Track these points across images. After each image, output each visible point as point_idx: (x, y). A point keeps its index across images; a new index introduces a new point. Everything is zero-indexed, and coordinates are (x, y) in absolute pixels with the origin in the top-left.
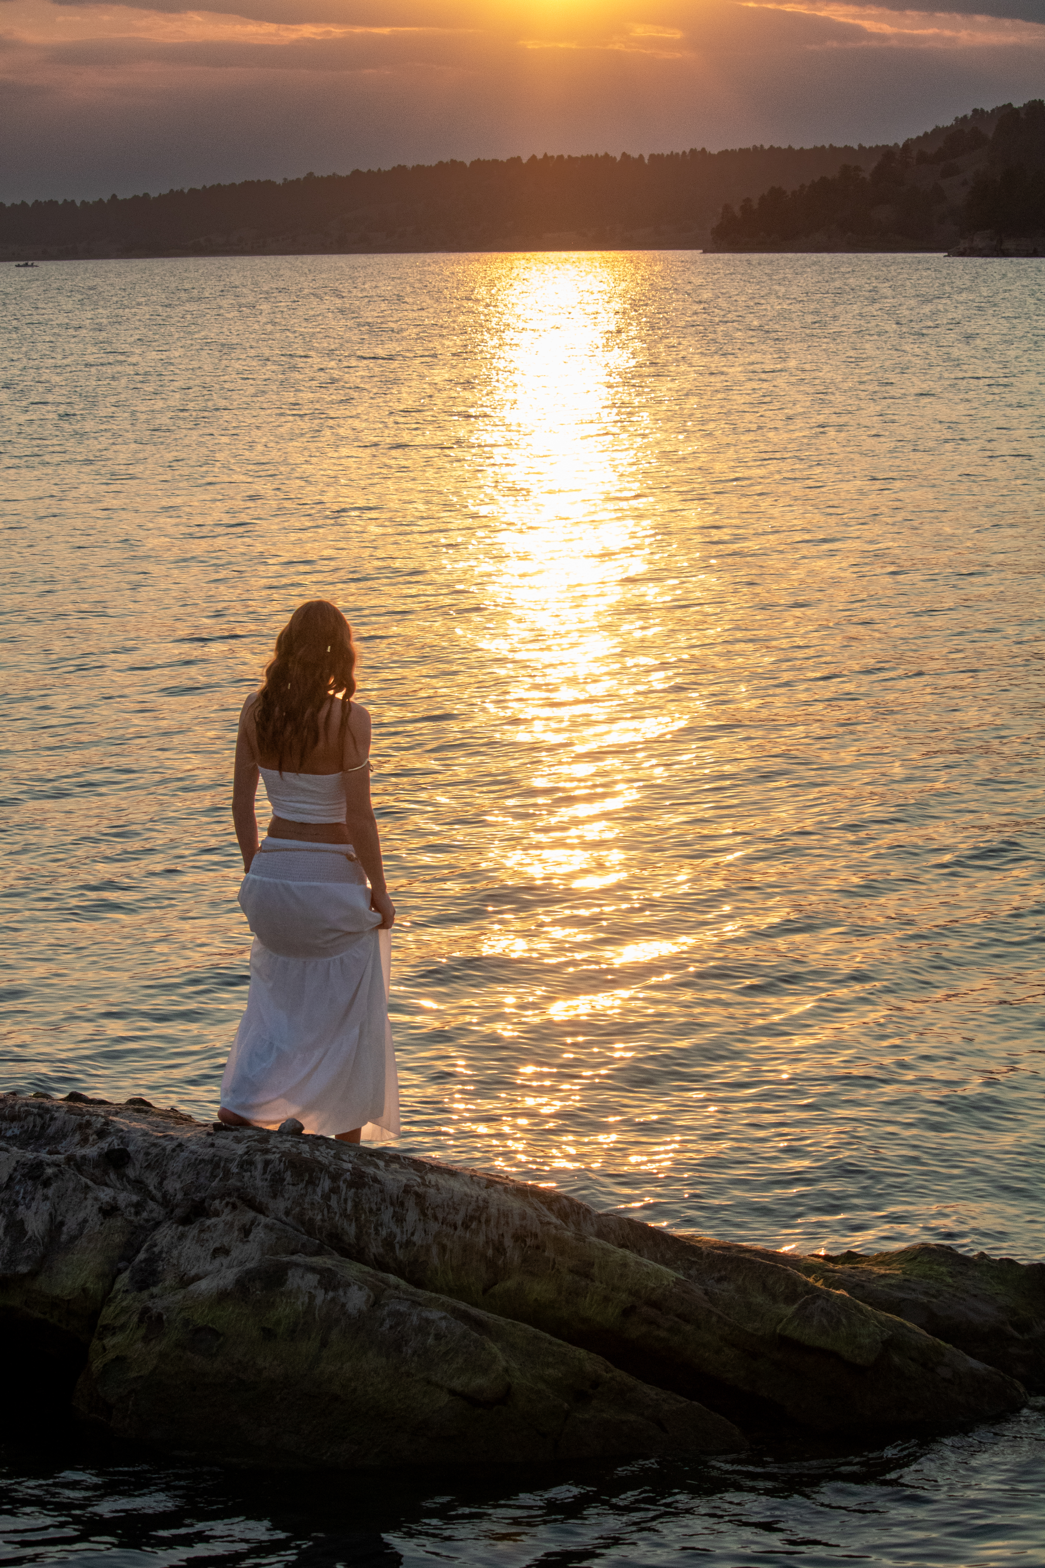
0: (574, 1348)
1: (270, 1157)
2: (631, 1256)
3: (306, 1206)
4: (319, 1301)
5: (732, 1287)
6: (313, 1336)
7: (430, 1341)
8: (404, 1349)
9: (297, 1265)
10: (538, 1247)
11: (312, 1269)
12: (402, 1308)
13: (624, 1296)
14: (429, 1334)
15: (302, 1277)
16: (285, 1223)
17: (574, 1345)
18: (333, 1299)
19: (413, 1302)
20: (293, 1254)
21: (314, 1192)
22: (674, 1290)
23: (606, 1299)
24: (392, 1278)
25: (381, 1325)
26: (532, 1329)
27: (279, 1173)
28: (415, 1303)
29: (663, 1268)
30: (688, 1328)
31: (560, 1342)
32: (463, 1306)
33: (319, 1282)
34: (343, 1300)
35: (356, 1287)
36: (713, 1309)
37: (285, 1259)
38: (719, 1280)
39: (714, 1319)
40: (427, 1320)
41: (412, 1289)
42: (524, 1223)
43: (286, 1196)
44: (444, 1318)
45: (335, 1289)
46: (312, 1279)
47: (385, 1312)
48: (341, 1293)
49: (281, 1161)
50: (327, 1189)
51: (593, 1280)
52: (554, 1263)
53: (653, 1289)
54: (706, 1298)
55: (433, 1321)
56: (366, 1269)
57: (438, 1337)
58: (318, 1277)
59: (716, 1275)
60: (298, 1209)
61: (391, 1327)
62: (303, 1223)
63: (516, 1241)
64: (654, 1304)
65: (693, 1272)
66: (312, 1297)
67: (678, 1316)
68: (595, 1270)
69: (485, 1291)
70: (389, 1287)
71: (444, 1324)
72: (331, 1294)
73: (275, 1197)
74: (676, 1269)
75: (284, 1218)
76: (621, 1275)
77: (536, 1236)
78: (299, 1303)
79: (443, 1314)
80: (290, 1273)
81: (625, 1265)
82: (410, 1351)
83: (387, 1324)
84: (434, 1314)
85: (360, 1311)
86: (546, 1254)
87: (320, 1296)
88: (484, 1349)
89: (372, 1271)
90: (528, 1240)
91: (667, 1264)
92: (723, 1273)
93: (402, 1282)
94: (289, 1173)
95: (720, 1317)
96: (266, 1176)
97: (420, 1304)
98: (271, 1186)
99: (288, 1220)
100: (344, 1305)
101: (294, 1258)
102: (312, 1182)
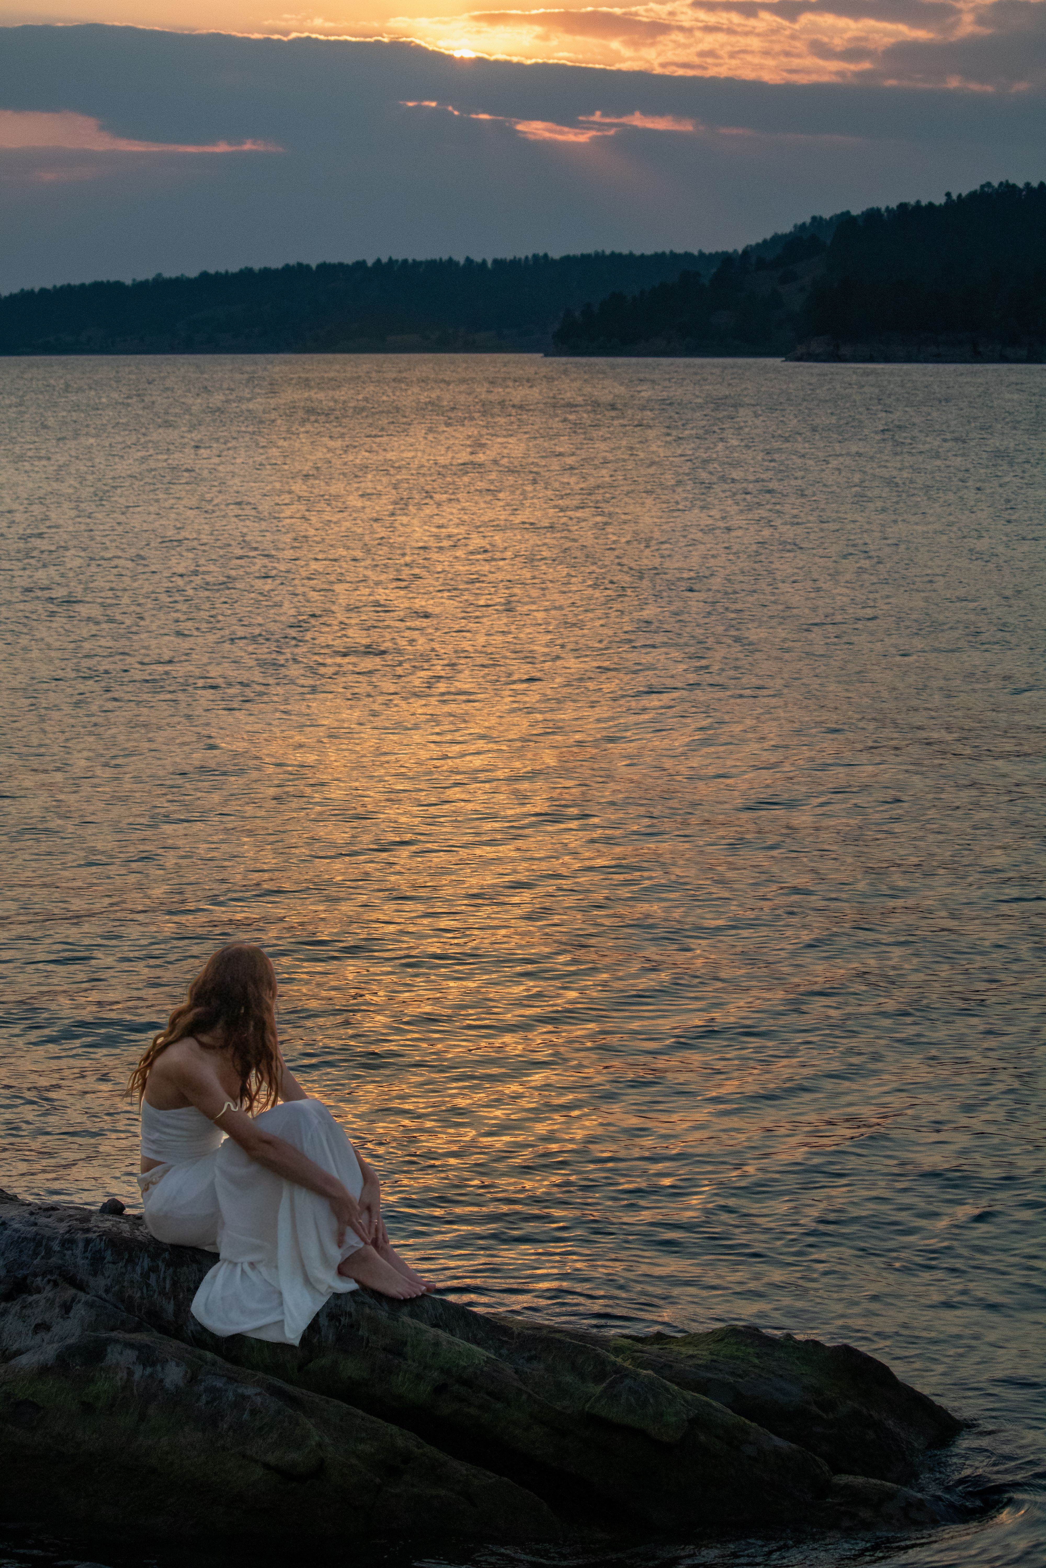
0: (387, 1424)
1: (91, 1235)
2: (443, 1335)
3: (126, 1284)
4: (137, 1375)
5: (542, 1366)
6: (131, 1410)
7: (246, 1416)
8: (220, 1424)
9: (117, 1341)
10: (352, 1326)
11: (130, 1345)
12: (219, 1384)
13: (436, 1374)
14: (245, 1410)
15: (121, 1353)
16: (106, 1301)
17: (387, 1421)
18: (151, 1376)
19: (229, 1378)
20: (112, 1330)
21: (134, 1270)
22: (485, 1369)
23: (419, 1377)
24: (209, 1355)
25: (198, 1400)
26: (345, 1405)
27: (99, 1251)
28: (231, 1380)
29: (474, 1347)
30: (499, 1406)
31: (374, 1418)
32: (278, 1383)
33: (138, 1358)
34: (160, 1375)
35: (173, 1363)
36: (523, 1387)
37: (105, 1335)
38: (530, 1359)
39: (524, 1397)
40: (244, 1397)
41: (228, 1366)
42: (339, 1302)
43: (107, 1274)
44: (260, 1394)
45: (153, 1364)
46: (131, 1355)
47: (202, 1388)
48: (159, 1368)
49: (101, 1240)
50: (146, 1268)
51: (405, 1359)
52: (368, 1342)
53: (465, 1367)
54: (516, 1376)
55: (249, 1397)
56: (184, 1345)
57: (254, 1412)
58: (137, 1353)
59: (526, 1355)
60: (117, 1287)
61: (207, 1403)
62: (123, 1301)
63: (331, 1320)
64: (466, 1383)
65: (504, 1352)
66: (130, 1373)
67: (488, 1394)
68: (408, 1349)
69: (300, 1368)
70: (206, 1363)
71: (259, 1399)
72: (149, 1370)
73: (95, 1275)
74: (487, 1349)
75: (104, 1295)
76: (434, 1354)
77: (350, 1315)
78: (118, 1378)
79: (258, 1390)
80: (109, 1349)
81: (437, 1344)
82: (225, 1426)
83: (204, 1400)
84: (250, 1391)
85: (177, 1386)
86: (360, 1333)
87: (138, 1371)
88: (298, 1425)
89: (190, 1348)
90: (342, 1319)
91: (478, 1344)
92: (534, 1352)
93: (219, 1360)
94: (109, 1252)
95: (530, 1395)
96: (86, 1255)
97: (236, 1381)
98: (92, 1264)
99: (110, 1298)
100: (161, 1381)
101: (114, 1334)
102: (132, 1261)
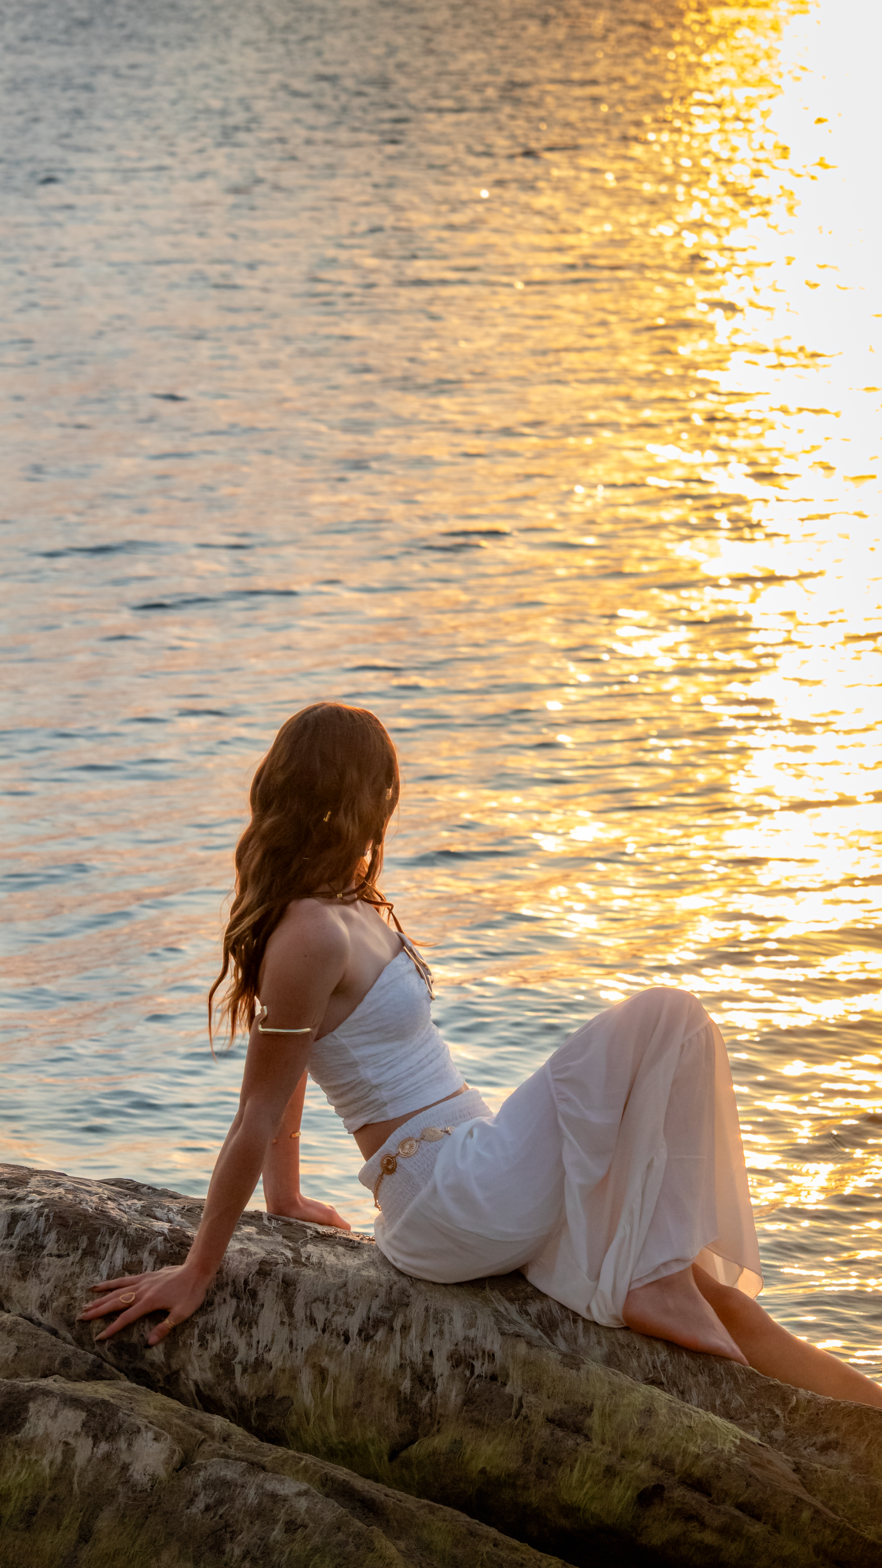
0: (539, 1555)
1: (23, 1207)
2: (662, 1397)
3: (78, 1294)
4: (82, 1457)
5: (846, 1460)
6: (66, 1521)
7: (277, 1533)
8: (228, 1547)
9: (47, 1393)
10: (494, 1378)
11: (74, 1402)
12: (230, 1473)
13: (643, 1468)
14: (275, 1522)
15: (54, 1416)
16: (40, 1324)
17: (540, 1550)
18: (107, 1457)
19: (253, 1464)
20: (45, 1376)
21: (96, 1269)
22: (736, 1460)
23: (610, 1472)
24: (218, 1422)
25: (191, 1502)
26: (464, 1517)
27: (34, 1235)
28: (256, 1467)
29: (717, 1419)
30: (756, 1528)
31: (515, 1543)
32: (342, 1473)
33: (84, 1425)
34: (125, 1457)
35: (150, 1435)
36: (806, 1497)
37: (25, 1383)
38: (825, 1448)
39: (806, 1515)
40: (274, 1497)
41: (253, 1442)
42: (472, 1333)
43: (44, 1275)
44: (306, 1493)
45: (111, 1437)
46: (73, 1418)
47: (199, 1481)
48: (122, 1444)
49: (40, 1215)
50: (118, 1262)
51: (588, 1438)
52: (521, 1406)
53: (698, 1456)
54: (795, 1477)
55: (285, 1500)
56: (175, 1404)
57: (291, 1527)
58: (84, 1414)
59: (821, 1439)
60: (63, 1299)
61: (208, 1508)
62: (70, 1324)
63: (456, 1365)
64: (700, 1485)
65: (778, 1434)
66: (69, 1451)
67: (740, 1506)
68: (594, 1421)
69: (394, 1454)
70: (213, 1437)
71: (302, 1504)
72: (104, 1447)
73: (24, 1276)
74: (746, 1427)
75: (37, 1315)
76: (641, 1430)
77: (492, 1357)
78: (45, 1462)
79: (304, 1486)
80: (32, 1406)
81: (649, 1412)
82: (237, 1552)
83: (201, 1503)
84: (288, 1487)
85: (154, 1479)
86: (508, 1389)
87: (84, 1449)
88: (372, 1550)
89: (184, 1408)
90: (477, 1364)
91: (731, 1418)
92: (833, 1435)
93: (238, 1432)
94: (53, 1235)
95: (817, 1511)
96: (11, 1240)
97: (264, 1468)
98: (19, 1258)
99: (46, 1318)
100: (125, 1467)
101: (43, 1383)
102: (92, 1252)
